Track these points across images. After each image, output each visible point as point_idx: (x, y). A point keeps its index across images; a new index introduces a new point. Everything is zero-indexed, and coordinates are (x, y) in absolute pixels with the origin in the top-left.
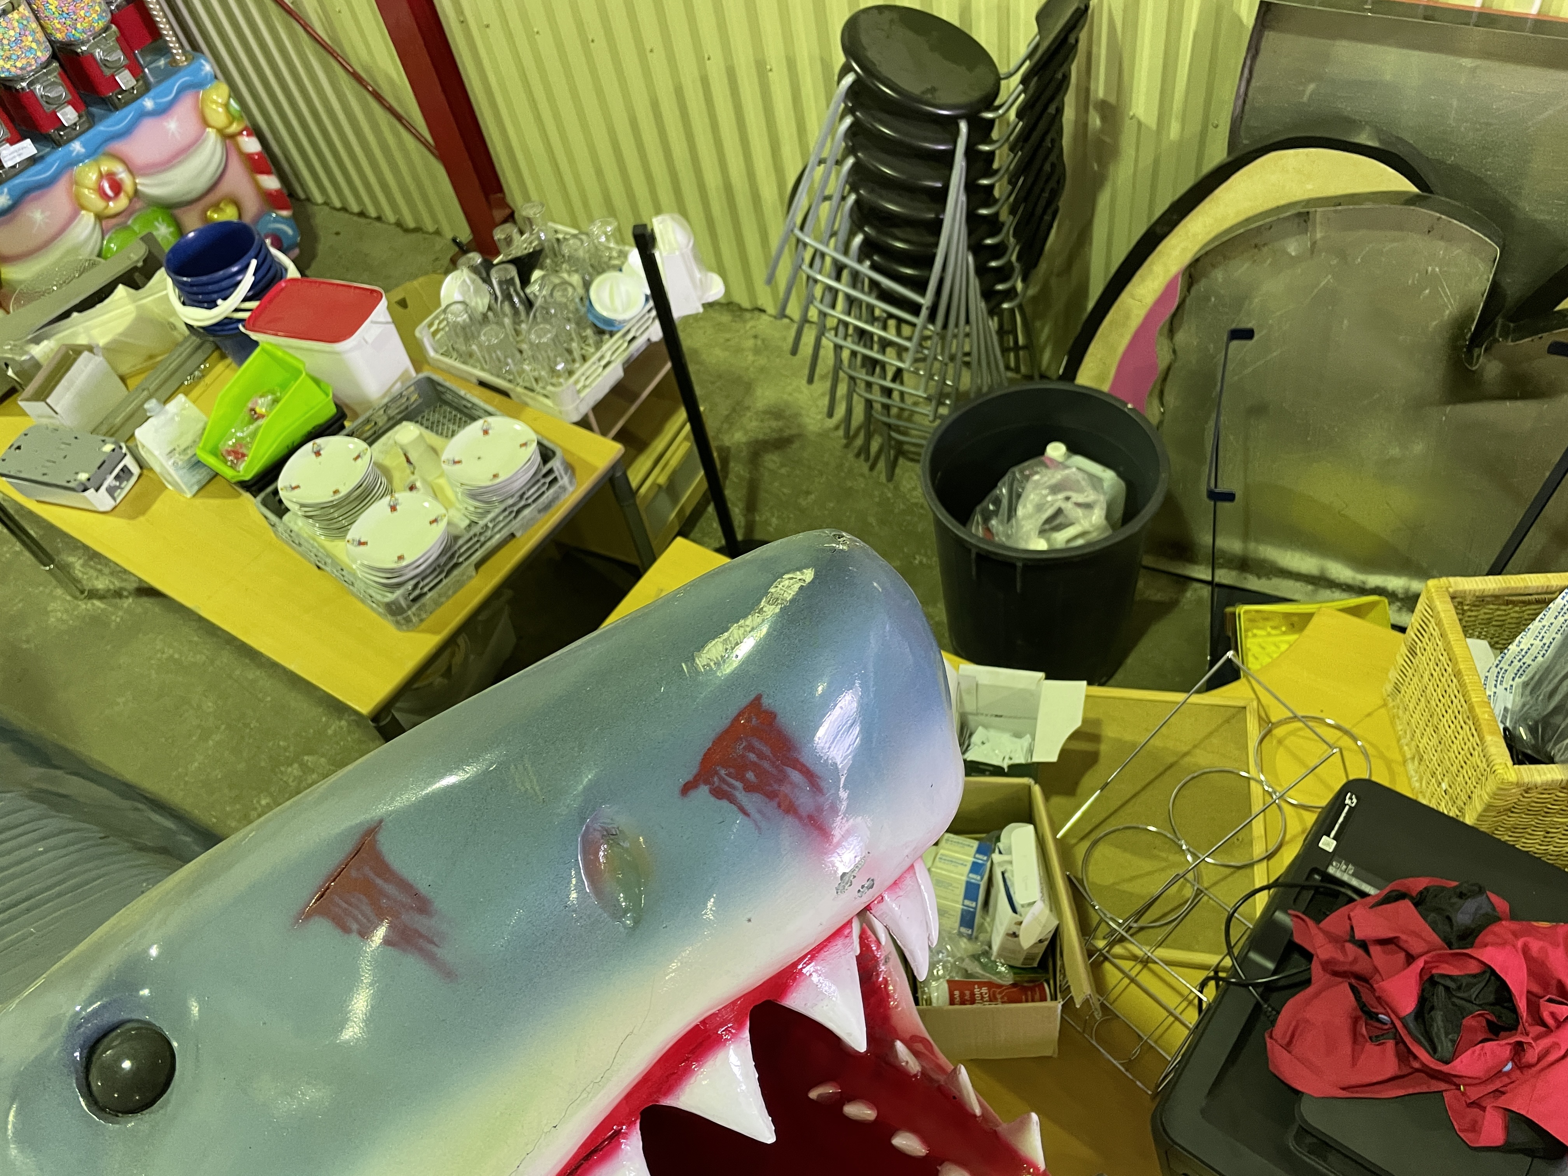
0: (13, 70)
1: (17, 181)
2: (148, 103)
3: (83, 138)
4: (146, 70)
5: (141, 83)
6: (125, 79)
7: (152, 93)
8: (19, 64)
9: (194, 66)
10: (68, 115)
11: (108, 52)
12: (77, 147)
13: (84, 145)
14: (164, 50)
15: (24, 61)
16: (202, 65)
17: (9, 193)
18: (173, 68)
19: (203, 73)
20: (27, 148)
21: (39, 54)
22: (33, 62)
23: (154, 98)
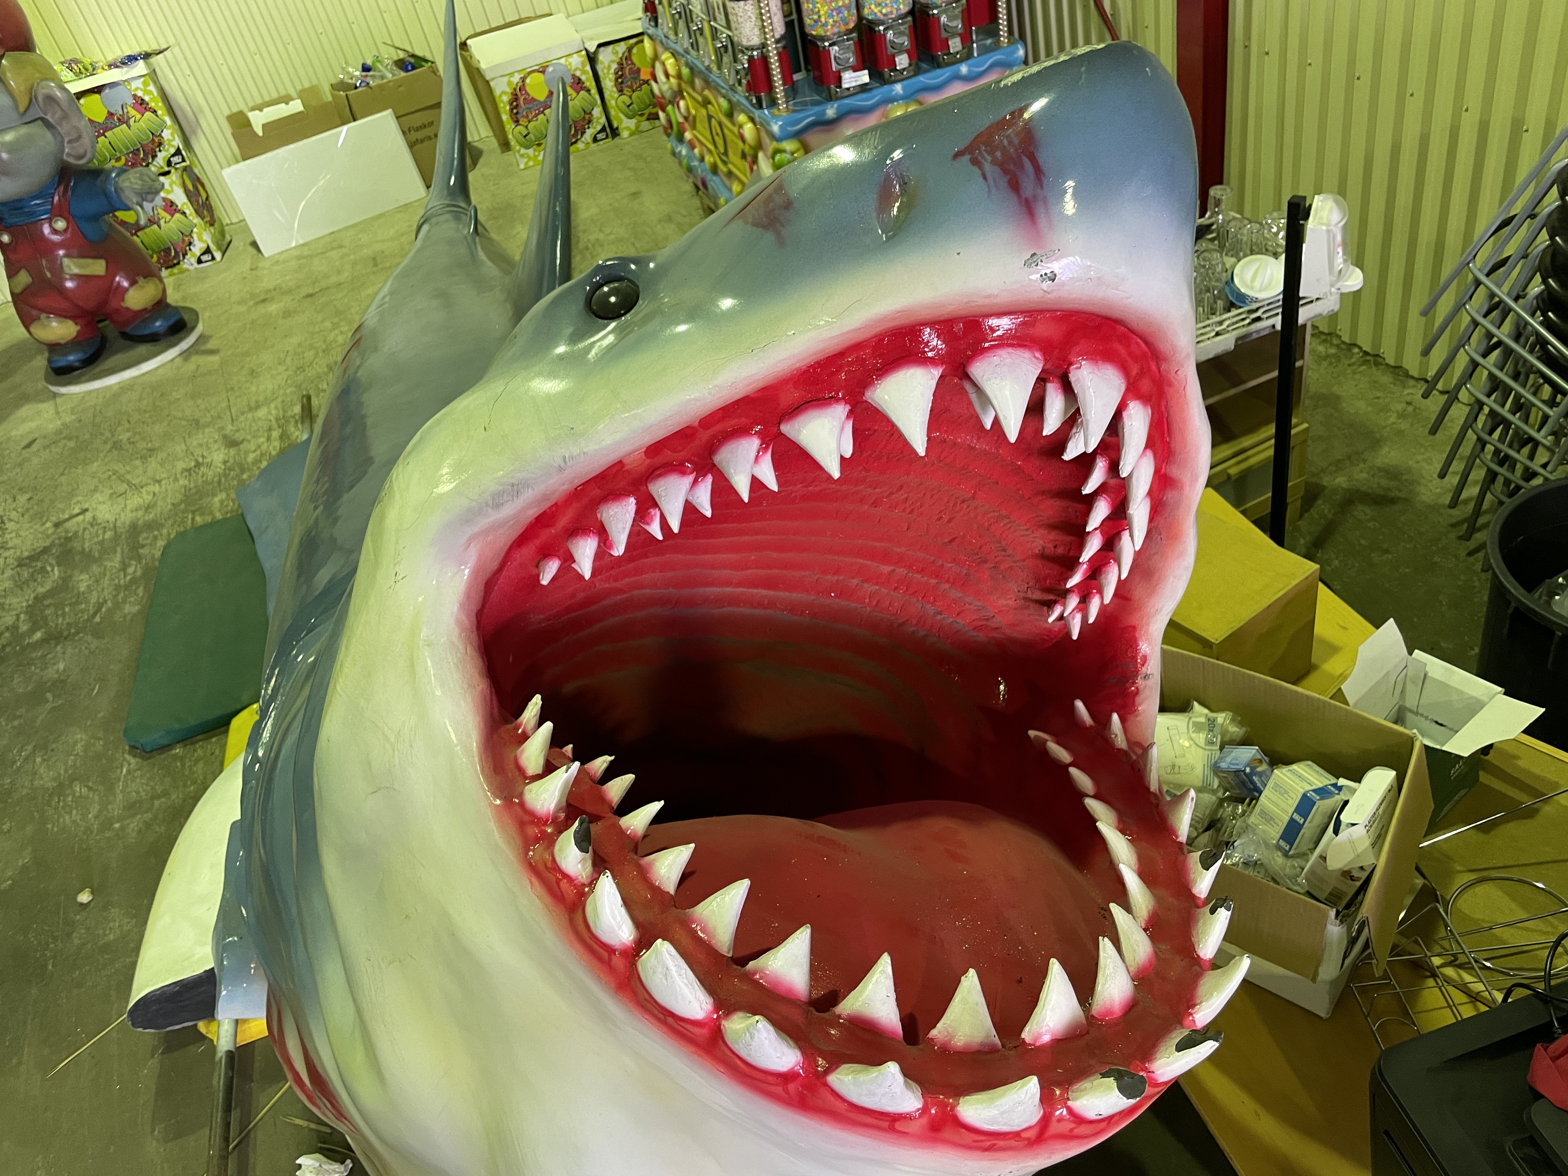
0: (879, 14)
1: (846, 101)
2: (964, 69)
3: (905, 82)
4: (975, 45)
5: (965, 50)
6: (955, 44)
7: (970, 62)
8: (884, 11)
9: (1013, 48)
10: (902, 61)
11: (950, 19)
12: (898, 88)
13: (904, 88)
14: (995, 34)
15: (889, 9)
16: (1018, 49)
17: (837, 109)
18: (997, 46)
19: (1015, 55)
20: (864, 77)
21: (901, 6)
22: (895, 12)
23: (970, 66)
